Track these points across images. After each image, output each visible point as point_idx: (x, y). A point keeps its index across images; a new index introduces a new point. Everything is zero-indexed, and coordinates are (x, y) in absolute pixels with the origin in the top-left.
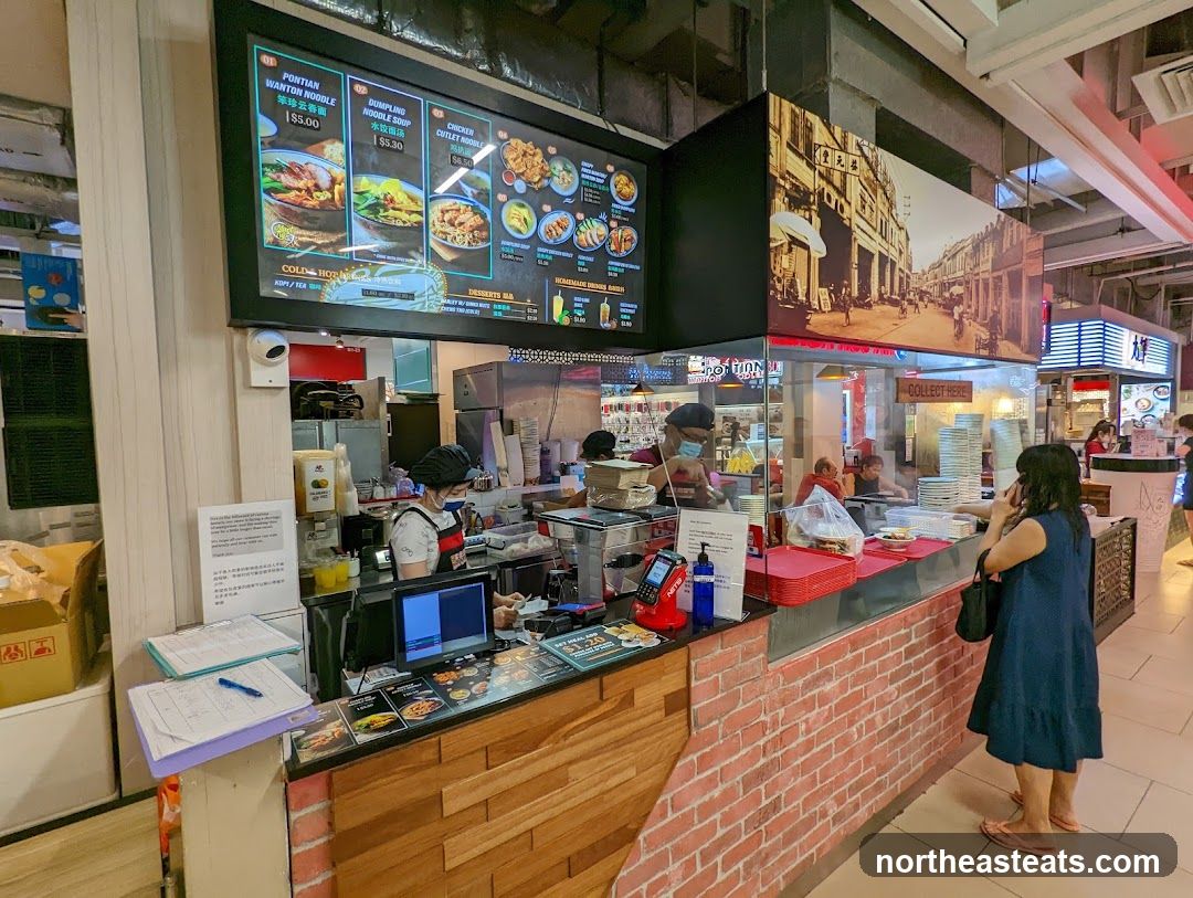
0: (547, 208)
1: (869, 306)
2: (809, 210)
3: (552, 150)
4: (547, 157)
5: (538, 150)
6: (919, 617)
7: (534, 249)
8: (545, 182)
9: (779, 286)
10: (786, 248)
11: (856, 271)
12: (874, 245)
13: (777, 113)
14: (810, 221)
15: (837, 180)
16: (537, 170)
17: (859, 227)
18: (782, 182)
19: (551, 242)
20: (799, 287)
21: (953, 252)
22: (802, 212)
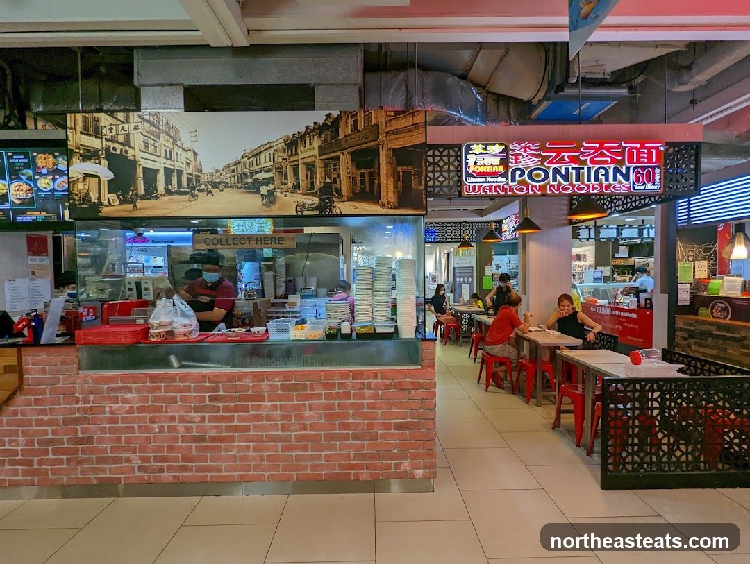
0: (57, 177)
1: (157, 198)
2: (99, 159)
3: (57, 154)
4: (55, 157)
5: (51, 156)
6: (225, 379)
7: (53, 194)
8: (55, 167)
9: (76, 198)
10: (81, 180)
11: (142, 182)
12: (160, 165)
13: (73, 120)
14: (100, 163)
15: (121, 139)
16: (51, 163)
17: (142, 158)
18: (77, 151)
19: (61, 189)
20: (92, 196)
21: (256, 152)
22: (93, 161)
